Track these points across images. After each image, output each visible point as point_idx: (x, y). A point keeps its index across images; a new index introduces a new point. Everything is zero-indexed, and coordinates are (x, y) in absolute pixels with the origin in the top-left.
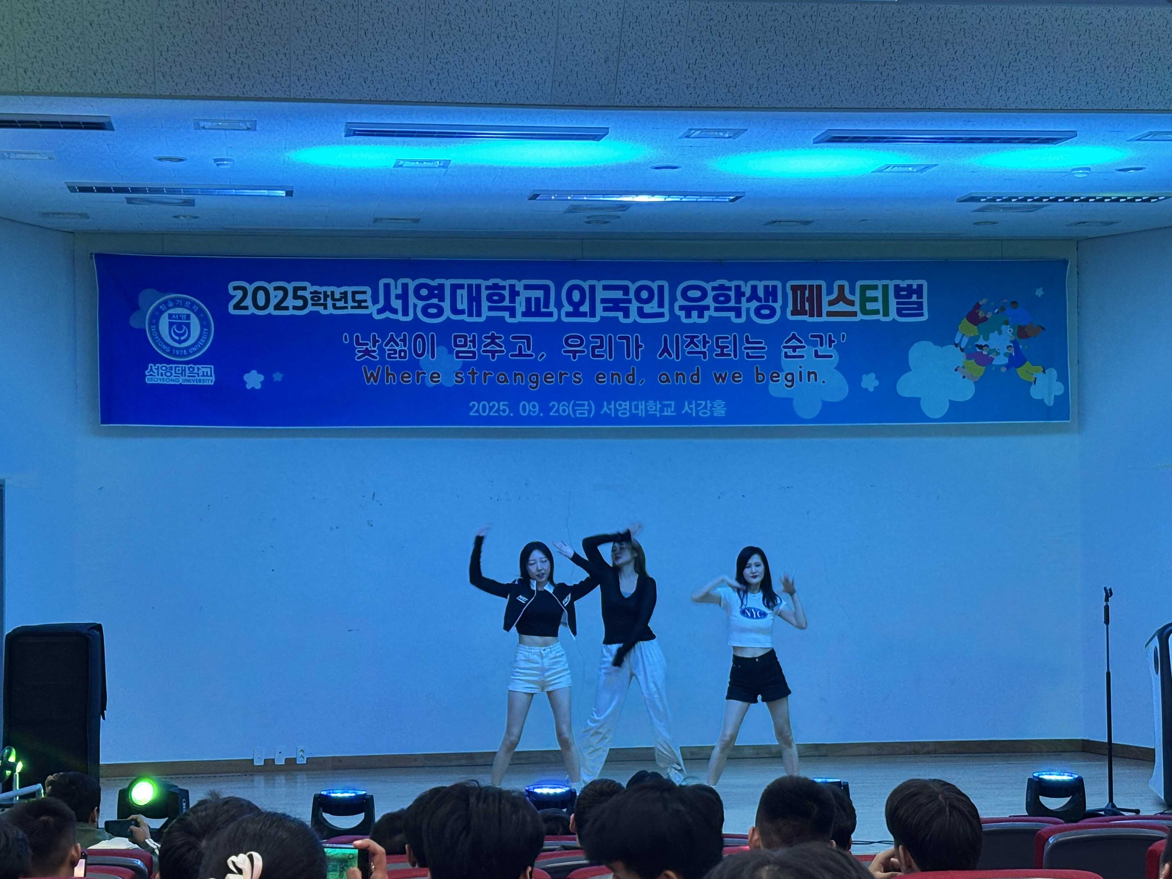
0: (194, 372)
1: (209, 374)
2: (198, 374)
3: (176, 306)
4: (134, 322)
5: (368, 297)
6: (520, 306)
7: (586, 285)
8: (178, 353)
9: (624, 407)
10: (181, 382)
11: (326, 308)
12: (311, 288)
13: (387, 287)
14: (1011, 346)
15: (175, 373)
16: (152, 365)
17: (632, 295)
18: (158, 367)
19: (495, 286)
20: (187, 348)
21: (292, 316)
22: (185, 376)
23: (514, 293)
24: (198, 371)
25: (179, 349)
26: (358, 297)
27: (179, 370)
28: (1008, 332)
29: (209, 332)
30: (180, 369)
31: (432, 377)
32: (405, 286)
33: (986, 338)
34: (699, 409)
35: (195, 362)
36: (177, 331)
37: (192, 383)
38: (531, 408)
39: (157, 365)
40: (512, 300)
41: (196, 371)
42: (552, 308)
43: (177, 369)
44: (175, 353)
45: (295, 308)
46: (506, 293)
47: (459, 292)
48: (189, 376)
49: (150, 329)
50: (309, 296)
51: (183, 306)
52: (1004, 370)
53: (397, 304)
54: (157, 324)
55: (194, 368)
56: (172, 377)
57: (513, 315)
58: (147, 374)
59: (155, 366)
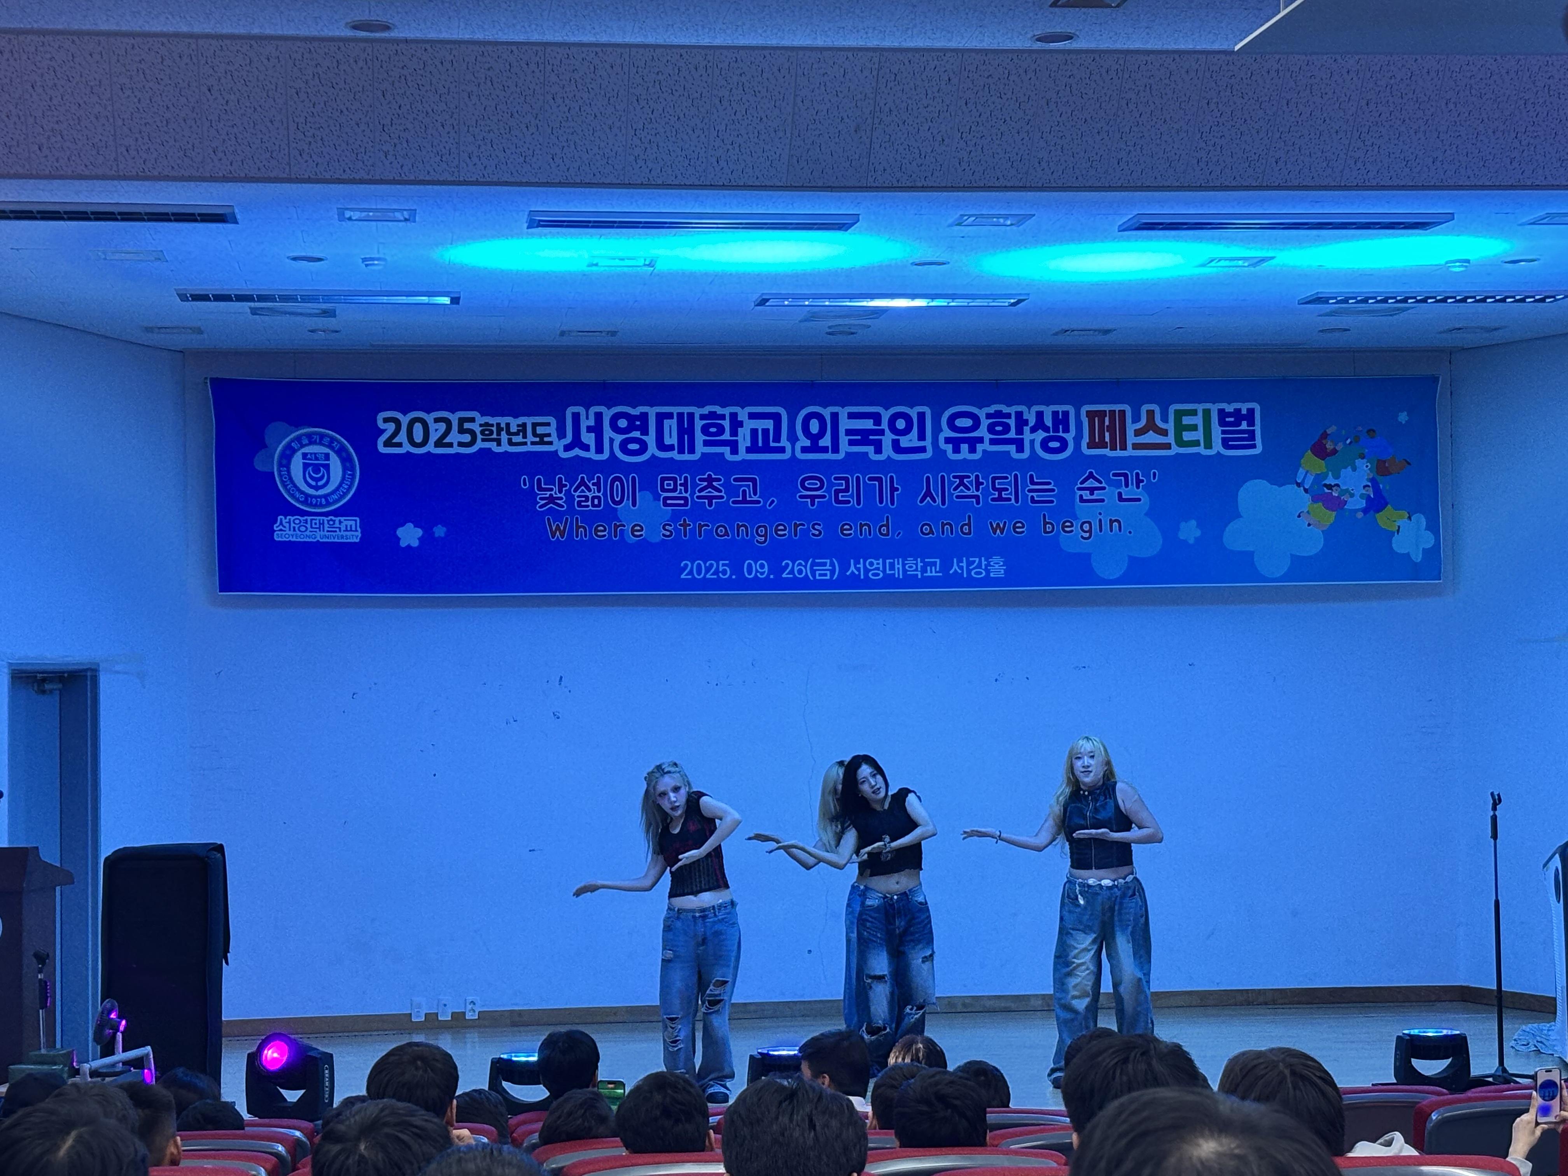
0: (335, 526)
1: (354, 529)
2: (340, 528)
3: (311, 443)
4: (259, 464)
5: (552, 430)
6: (744, 439)
7: (826, 412)
8: (314, 503)
9: (876, 567)
10: (318, 538)
11: (499, 444)
12: (481, 419)
13: (576, 417)
14: (1368, 486)
15: (312, 527)
16: (282, 517)
17: (885, 425)
18: (290, 519)
19: (712, 415)
20: (326, 496)
21: (458, 454)
22: (323, 531)
23: (736, 424)
24: (340, 524)
25: (316, 497)
26: (540, 430)
27: (316, 524)
28: (1364, 468)
29: (353, 476)
30: (317, 522)
31: (633, 531)
32: (599, 416)
33: (1337, 477)
34: (971, 568)
35: (336, 513)
36: (315, 475)
37: (332, 540)
38: (760, 569)
39: (288, 517)
40: (734, 433)
41: (337, 525)
42: (784, 442)
43: (314, 521)
44: (311, 502)
45: (461, 444)
46: (726, 424)
47: (667, 423)
48: (328, 531)
49: (280, 471)
50: (478, 430)
51: (321, 444)
52: (1360, 515)
53: (589, 438)
54: (288, 466)
55: (334, 521)
56: (308, 533)
57: (735, 451)
58: (275, 528)
59: (286, 518)
